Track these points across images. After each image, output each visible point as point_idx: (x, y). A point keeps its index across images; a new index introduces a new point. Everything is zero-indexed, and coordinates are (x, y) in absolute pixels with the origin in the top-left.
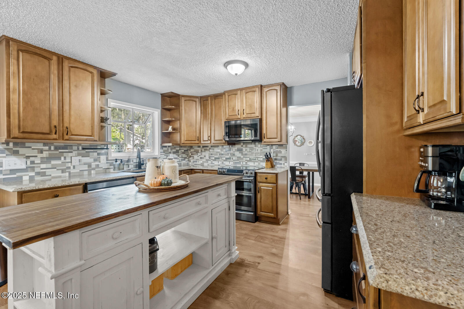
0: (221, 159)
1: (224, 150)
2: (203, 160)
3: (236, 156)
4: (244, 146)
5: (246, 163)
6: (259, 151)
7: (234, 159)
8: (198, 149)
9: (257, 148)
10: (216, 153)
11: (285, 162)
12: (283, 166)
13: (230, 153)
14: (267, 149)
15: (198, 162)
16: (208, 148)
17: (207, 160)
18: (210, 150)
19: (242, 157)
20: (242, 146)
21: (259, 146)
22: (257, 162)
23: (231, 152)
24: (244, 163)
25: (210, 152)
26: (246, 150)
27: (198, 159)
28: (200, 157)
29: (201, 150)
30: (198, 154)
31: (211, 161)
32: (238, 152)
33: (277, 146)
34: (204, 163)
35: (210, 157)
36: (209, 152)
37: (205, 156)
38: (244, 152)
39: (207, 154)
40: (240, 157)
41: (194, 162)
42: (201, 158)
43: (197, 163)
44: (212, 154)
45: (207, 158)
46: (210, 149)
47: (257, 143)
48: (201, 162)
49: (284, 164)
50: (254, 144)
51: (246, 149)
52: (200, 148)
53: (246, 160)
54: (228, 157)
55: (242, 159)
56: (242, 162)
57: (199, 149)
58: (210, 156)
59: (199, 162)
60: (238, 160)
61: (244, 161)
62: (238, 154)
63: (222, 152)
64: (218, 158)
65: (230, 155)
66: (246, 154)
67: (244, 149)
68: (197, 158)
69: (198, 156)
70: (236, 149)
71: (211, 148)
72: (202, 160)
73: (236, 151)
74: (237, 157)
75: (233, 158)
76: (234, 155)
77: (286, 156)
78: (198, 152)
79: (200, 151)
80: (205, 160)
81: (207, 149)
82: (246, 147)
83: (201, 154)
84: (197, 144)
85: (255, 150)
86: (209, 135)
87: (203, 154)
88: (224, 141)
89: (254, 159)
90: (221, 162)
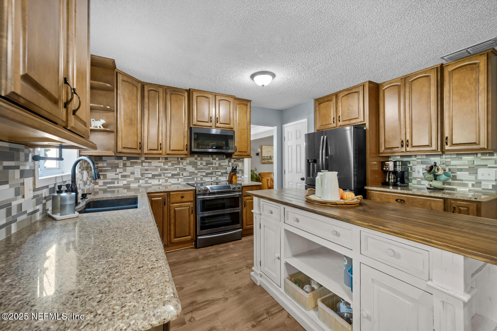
0: (164, 176)
1: (170, 164)
2: (128, 180)
3: (188, 171)
4: (199, 159)
5: (202, 179)
6: (217, 165)
7: (185, 174)
8: (117, 161)
9: (214, 161)
10: (154, 168)
11: (242, 175)
12: (240, 179)
13: (178, 167)
14: (225, 162)
15: (116, 182)
16: (139, 161)
17: (137, 180)
18: (144, 164)
19: (196, 171)
20: (196, 159)
21: (217, 159)
22: (215, 176)
23: (181, 166)
24: (199, 179)
25: (144, 166)
26: (201, 164)
27: (118, 179)
28: (120, 174)
29: (125, 165)
30: (118, 170)
31: (146, 179)
33: (235, 159)
34: (130, 184)
35: (142, 175)
36: (141, 166)
37: (133, 173)
38: (199, 166)
39: (137, 169)
40: (194, 172)
41: (105, 183)
43: (116, 185)
44: (147, 170)
45: (137, 174)
46: (143, 162)
47: (214, 156)
48: (125, 182)
49: (241, 176)
50: (211, 157)
51: (201, 162)
52: (122, 161)
53: (201, 176)
54: (176, 172)
55: (196, 174)
57: (121, 163)
58: (142, 172)
59: (118, 183)
60: (191, 176)
61: (199, 177)
62: (190, 168)
63: (166, 167)
64: (160, 175)
65: (179, 170)
66: (202, 169)
67: (199, 163)
68: (116, 177)
69: (116, 173)
70: (188, 162)
71: (146, 161)
72: (126, 180)
73: (187, 165)
74: (190, 172)
75: (182, 175)
76: (185, 169)
77: (243, 169)
78: (118, 167)
79: (121, 165)
80: (133, 180)
81: (137, 162)
82: (201, 160)
83: (125, 171)
84: (139, 154)
85: (212, 164)
86: (160, 142)
87: (129, 169)
88: (185, 152)
89: (212, 173)
90: (164, 181)
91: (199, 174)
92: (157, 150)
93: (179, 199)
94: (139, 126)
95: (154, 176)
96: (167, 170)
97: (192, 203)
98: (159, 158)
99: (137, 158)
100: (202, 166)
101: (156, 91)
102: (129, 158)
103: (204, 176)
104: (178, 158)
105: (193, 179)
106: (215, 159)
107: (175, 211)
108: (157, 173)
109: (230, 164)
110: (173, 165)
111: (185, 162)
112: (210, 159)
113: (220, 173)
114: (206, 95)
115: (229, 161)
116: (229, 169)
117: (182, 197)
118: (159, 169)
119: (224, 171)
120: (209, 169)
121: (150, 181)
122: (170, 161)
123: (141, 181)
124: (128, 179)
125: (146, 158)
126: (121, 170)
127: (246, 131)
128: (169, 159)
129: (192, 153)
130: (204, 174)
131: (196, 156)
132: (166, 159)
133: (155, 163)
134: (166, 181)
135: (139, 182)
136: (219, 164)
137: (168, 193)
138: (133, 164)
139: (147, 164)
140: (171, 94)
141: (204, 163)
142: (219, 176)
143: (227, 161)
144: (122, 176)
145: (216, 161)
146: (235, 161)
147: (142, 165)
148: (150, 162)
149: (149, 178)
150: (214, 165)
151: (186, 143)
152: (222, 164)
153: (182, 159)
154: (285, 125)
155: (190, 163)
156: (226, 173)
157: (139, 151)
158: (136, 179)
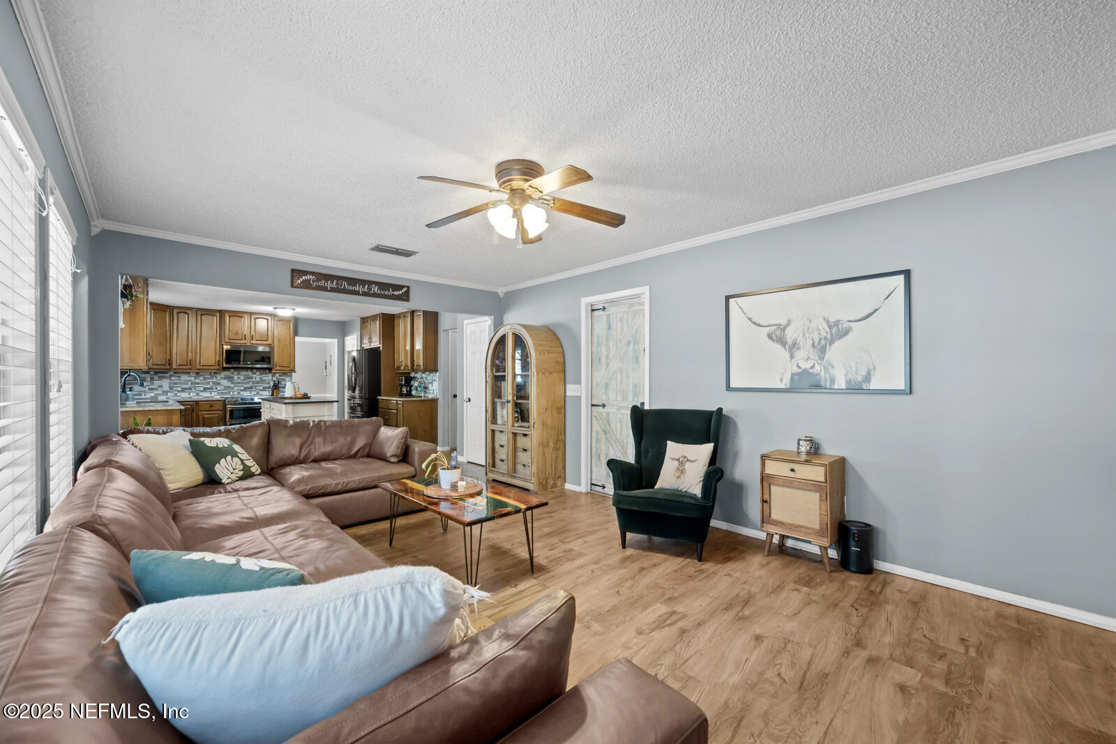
0: (195, 389)
1: (201, 378)
3: (223, 385)
4: (235, 373)
5: (239, 393)
6: (258, 380)
7: (218, 388)
9: (254, 375)
10: (184, 381)
13: (211, 381)
14: (267, 377)
15: (143, 394)
16: (168, 375)
18: (172, 378)
19: (232, 386)
20: (233, 373)
21: (258, 374)
23: (214, 380)
24: (236, 393)
26: (238, 378)
28: (147, 387)
29: (152, 379)
30: (145, 383)
32: (226, 381)
33: (280, 374)
35: (171, 388)
38: (236, 380)
39: (165, 384)
42: (153, 389)
43: (143, 397)
44: (176, 384)
45: (165, 388)
46: (171, 376)
47: (255, 371)
48: (153, 395)
50: (251, 372)
54: (208, 386)
55: (233, 388)
56: (231, 393)
59: (145, 395)
60: (226, 390)
61: (236, 391)
62: (225, 383)
63: (197, 381)
64: (190, 389)
65: (212, 384)
66: (239, 383)
67: (236, 377)
70: (223, 377)
74: (225, 386)
75: (216, 388)
76: (219, 384)
78: (145, 381)
79: (148, 379)
81: (165, 376)
82: (239, 374)
83: (152, 384)
84: (168, 369)
85: (252, 378)
86: (190, 358)
87: (157, 383)
88: (217, 367)
89: (251, 388)
90: (195, 394)
91: (236, 388)
92: (187, 365)
93: (208, 408)
94: (168, 345)
95: (183, 390)
96: (198, 383)
97: (221, 412)
98: (189, 373)
99: (166, 373)
100: (239, 380)
101: (186, 313)
102: (156, 373)
103: (242, 390)
104: (211, 373)
105: (229, 393)
106: (255, 374)
107: (204, 418)
108: (187, 387)
109: (275, 379)
110: (205, 379)
111: (219, 377)
112: (249, 373)
113: (261, 388)
114: (239, 315)
115: (273, 376)
116: (272, 384)
117: (211, 406)
118: (190, 383)
119: (267, 386)
120: (248, 383)
121: (179, 394)
122: (202, 376)
123: (169, 394)
124: (156, 392)
125: (175, 373)
126: (149, 384)
127: (288, 347)
128: (201, 374)
129: (225, 369)
130: (242, 388)
131: (232, 370)
132: (197, 373)
133: (184, 377)
134: (198, 394)
135: (167, 395)
136: (261, 378)
137: (197, 402)
138: (160, 378)
139: (176, 378)
140: (202, 315)
141: (242, 378)
142: (261, 390)
143: (270, 375)
144: (149, 389)
145: (257, 376)
146: (280, 376)
147: (171, 379)
148: (180, 376)
149: (179, 391)
150: (254, 380)
151: (218, 359)
152: (264, 378)
153: (215, 373)
154: (346, 338)
155: (227, 378)
156: (269, 387)
157: (169, 367)
158: (164, 392)
